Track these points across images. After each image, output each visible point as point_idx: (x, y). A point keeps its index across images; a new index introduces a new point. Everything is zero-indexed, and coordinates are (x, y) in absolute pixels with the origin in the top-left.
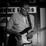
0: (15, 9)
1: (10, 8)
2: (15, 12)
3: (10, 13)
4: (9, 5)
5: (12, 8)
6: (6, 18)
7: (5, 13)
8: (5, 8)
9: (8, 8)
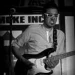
0: (24, 17)
1: (16, 16)
2: (24, 22)
3: (16, 24)
5: (20, 16)
6: (9, 32)
8: (8, 16)
9: (13, 16)
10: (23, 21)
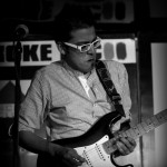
0: (50, 46)
1: (31, 43)
2: (50, 59)
3: (31, 63)
4: (27, 30)
5: (40, 43)
6: (14, 82)
7: (13, 64)
8: (11, 44)
9: (23, 43)
10: (49, 55)
